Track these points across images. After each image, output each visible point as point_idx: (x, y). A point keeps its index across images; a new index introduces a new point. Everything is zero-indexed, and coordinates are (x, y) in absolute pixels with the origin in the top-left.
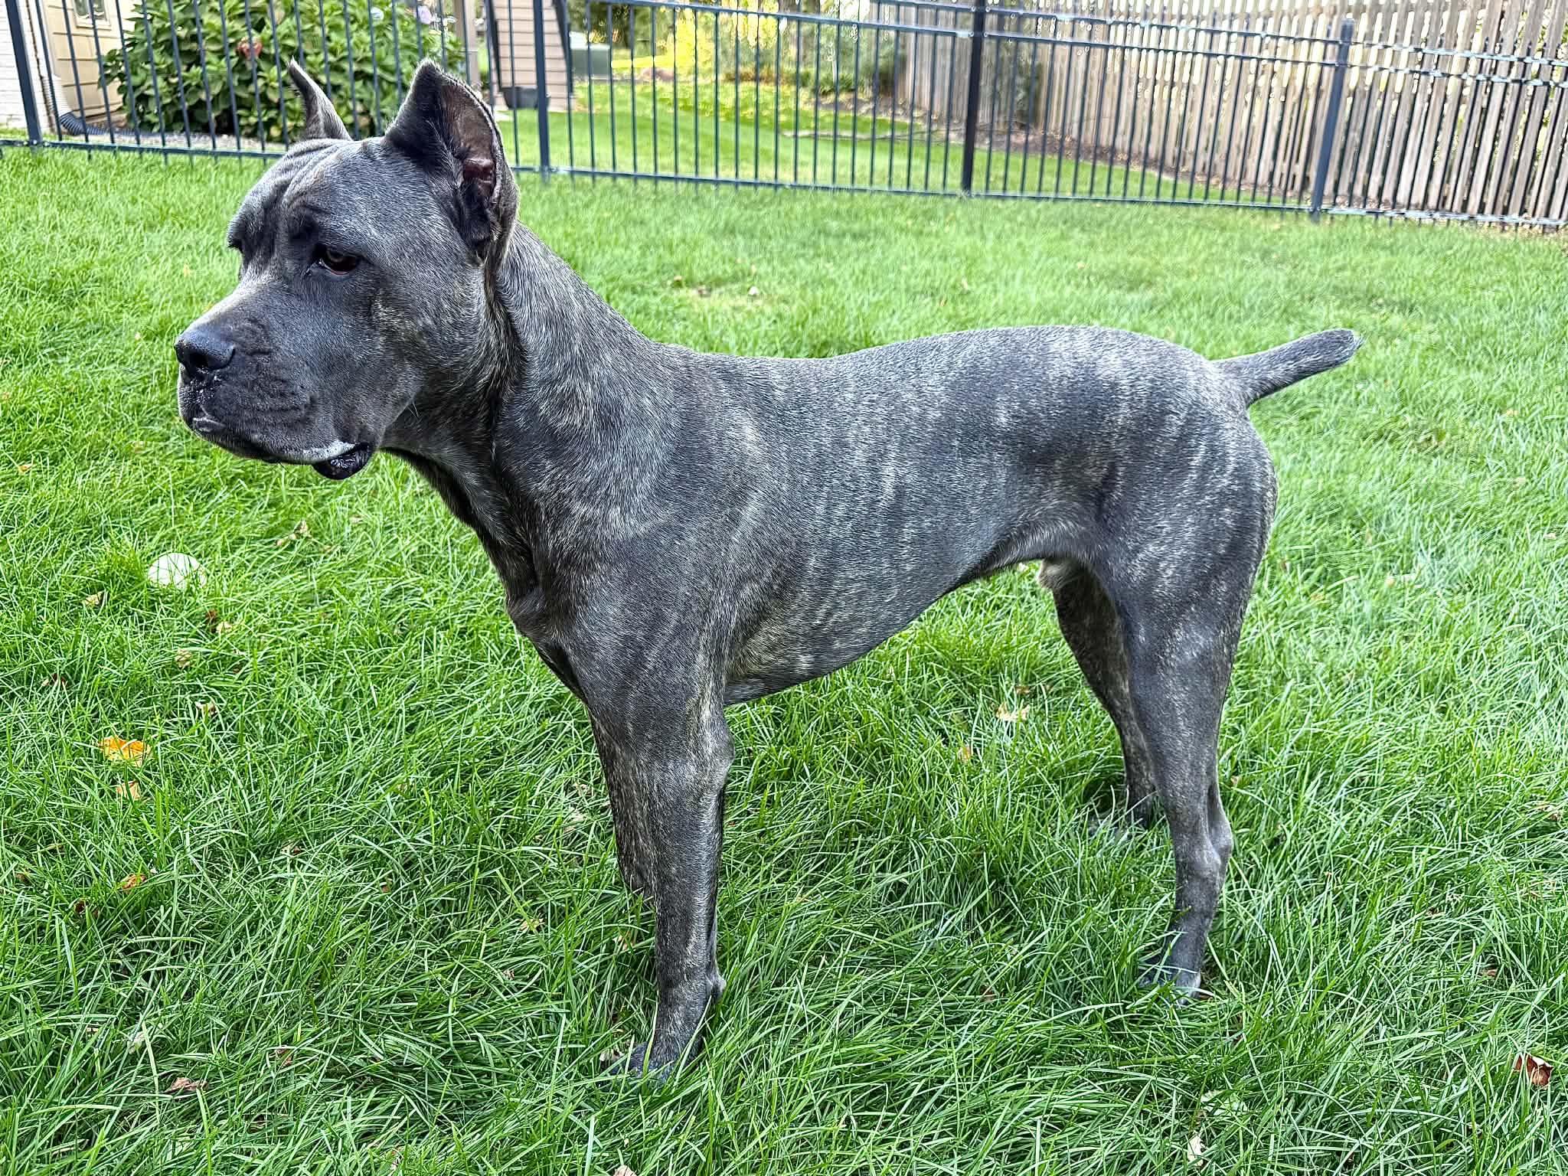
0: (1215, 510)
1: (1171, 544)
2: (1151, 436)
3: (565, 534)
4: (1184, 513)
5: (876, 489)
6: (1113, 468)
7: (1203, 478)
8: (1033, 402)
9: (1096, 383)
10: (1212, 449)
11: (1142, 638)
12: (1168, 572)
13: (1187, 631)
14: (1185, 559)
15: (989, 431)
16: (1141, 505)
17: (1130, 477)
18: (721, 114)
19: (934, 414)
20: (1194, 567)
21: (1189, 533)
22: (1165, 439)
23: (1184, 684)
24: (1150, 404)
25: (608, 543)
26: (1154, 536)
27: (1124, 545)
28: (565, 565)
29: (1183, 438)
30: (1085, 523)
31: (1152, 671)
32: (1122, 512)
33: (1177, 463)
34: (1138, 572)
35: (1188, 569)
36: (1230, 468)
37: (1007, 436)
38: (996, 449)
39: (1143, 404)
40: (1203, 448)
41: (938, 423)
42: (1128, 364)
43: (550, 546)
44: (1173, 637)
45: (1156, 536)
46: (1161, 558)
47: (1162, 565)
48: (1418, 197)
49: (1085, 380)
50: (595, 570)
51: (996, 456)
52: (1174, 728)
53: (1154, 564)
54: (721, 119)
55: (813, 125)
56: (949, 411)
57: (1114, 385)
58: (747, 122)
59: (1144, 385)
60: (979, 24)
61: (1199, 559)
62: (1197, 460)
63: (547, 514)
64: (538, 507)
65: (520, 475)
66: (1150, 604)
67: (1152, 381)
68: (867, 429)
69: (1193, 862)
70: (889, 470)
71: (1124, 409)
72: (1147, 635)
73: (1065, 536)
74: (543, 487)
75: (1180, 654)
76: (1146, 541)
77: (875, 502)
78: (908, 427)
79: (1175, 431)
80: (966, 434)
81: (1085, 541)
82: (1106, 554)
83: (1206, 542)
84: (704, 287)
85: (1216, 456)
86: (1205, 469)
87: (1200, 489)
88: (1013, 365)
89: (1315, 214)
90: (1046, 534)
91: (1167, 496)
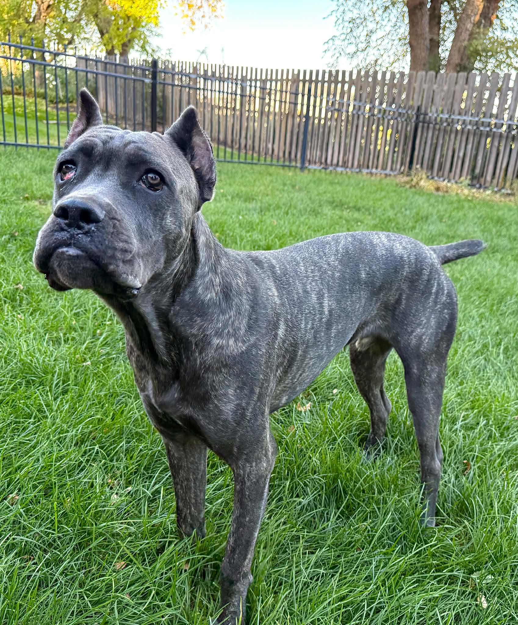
0: (441, 312)
1: (427, 328)
2: (418, 280)
3: (207, 355)
4: (431, 313)
5: (321, 313)
6: (401, 294)
7: (437, 297)
8: (374, 267)
9: (395, 257)
10: (439, 285)
11: (415, 371)
12: (426, 340)
13: (432, 365)
14: (432, 333)
15: (359, 281)
16: (413, 311)
17: (407, 299)
18: (4, 110)
19: (337, 275)
20: (435, 337)
21: (433, 322)
22: (423, 281)
23: (433, 389)
24: (416, 266)
25: (229, 357)
26: (420, 325)
27: (406, 330)
28: (205, 372)
29: (429, 280)
30: (387, 321)
31: (420, 386)
32: (405, 314)
33: (426, 292)
34: (414, 341)
35: (433, 338)
36: (446, 292)
37: (365, 283)
38: (362, 289)
39: (414, 266)
40: (436, 284)
41: (340, 279)
42: (404, 248)
43: (198, 362)
44: (427, 369)
45: (421, 325)
46: (423, 335)
47: (424, 337)
48: (335, 161)
49: (391, 256)
50: (221, 372)
51: (362, 293)
52: (429, 410)
53: (420, 338)
54: (5, 113)
55: (55, 118)
56: (343, 273)
57: (402, 258)
58: (19, 115)
59: (412, 257)
60: (154, 77)
61: (437, 333)
62: (434, 290)
63: (196, 345)
64: (191, 342)
65: (183, 326)
66: (418, 356)
67: (416, 255)
68: (314, 284)
69: (432, 468)
70: (326, 303)
71: (407, 269)
72: (418, 369)
73: (379, 327)
74: (194, 331)
75: (430, 376)
76: (416, 328)
77: (322, 319)
78: (329, 281)
79: (425, 277)
80: (351, 282)
81: (388, 328)
82: (397, 334)
83: (439, 325)
84: (41, 200)
85: (440, 288)
86: (437, 293)
87: (436, 303)
88: (363, 250)
89: (302, 168)
90: (372, 326)
91: (423, 307)
